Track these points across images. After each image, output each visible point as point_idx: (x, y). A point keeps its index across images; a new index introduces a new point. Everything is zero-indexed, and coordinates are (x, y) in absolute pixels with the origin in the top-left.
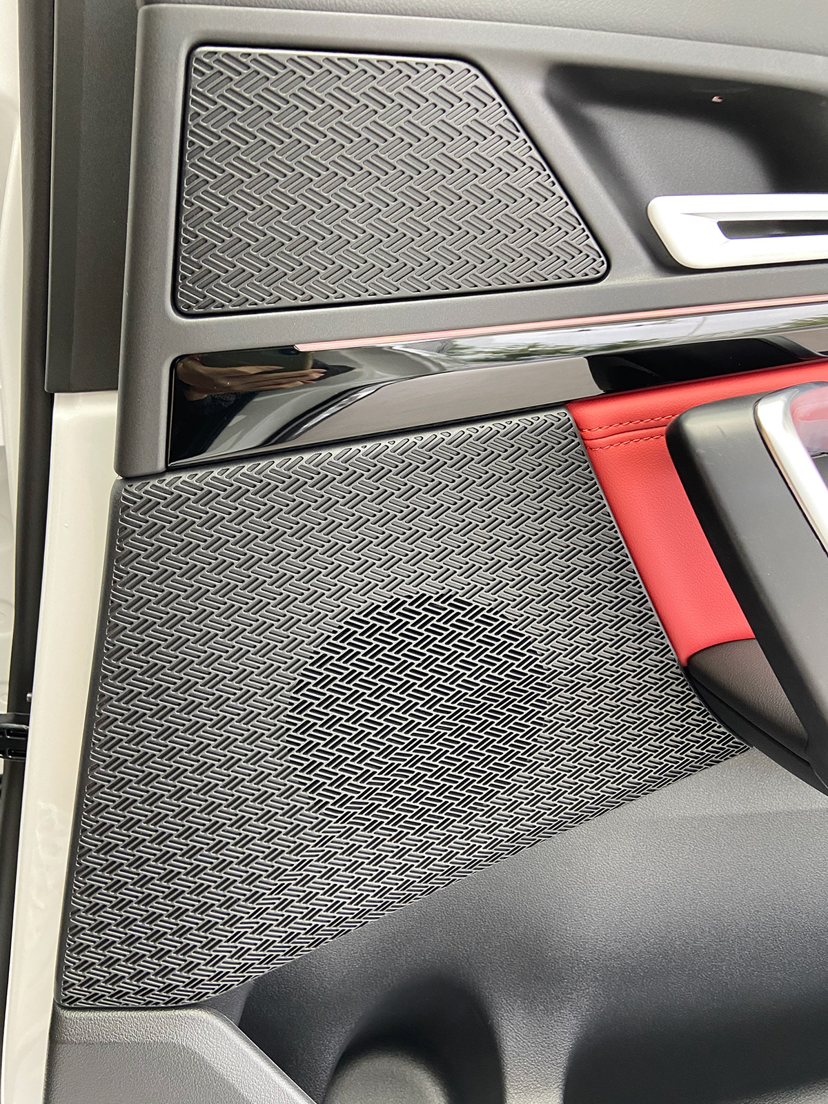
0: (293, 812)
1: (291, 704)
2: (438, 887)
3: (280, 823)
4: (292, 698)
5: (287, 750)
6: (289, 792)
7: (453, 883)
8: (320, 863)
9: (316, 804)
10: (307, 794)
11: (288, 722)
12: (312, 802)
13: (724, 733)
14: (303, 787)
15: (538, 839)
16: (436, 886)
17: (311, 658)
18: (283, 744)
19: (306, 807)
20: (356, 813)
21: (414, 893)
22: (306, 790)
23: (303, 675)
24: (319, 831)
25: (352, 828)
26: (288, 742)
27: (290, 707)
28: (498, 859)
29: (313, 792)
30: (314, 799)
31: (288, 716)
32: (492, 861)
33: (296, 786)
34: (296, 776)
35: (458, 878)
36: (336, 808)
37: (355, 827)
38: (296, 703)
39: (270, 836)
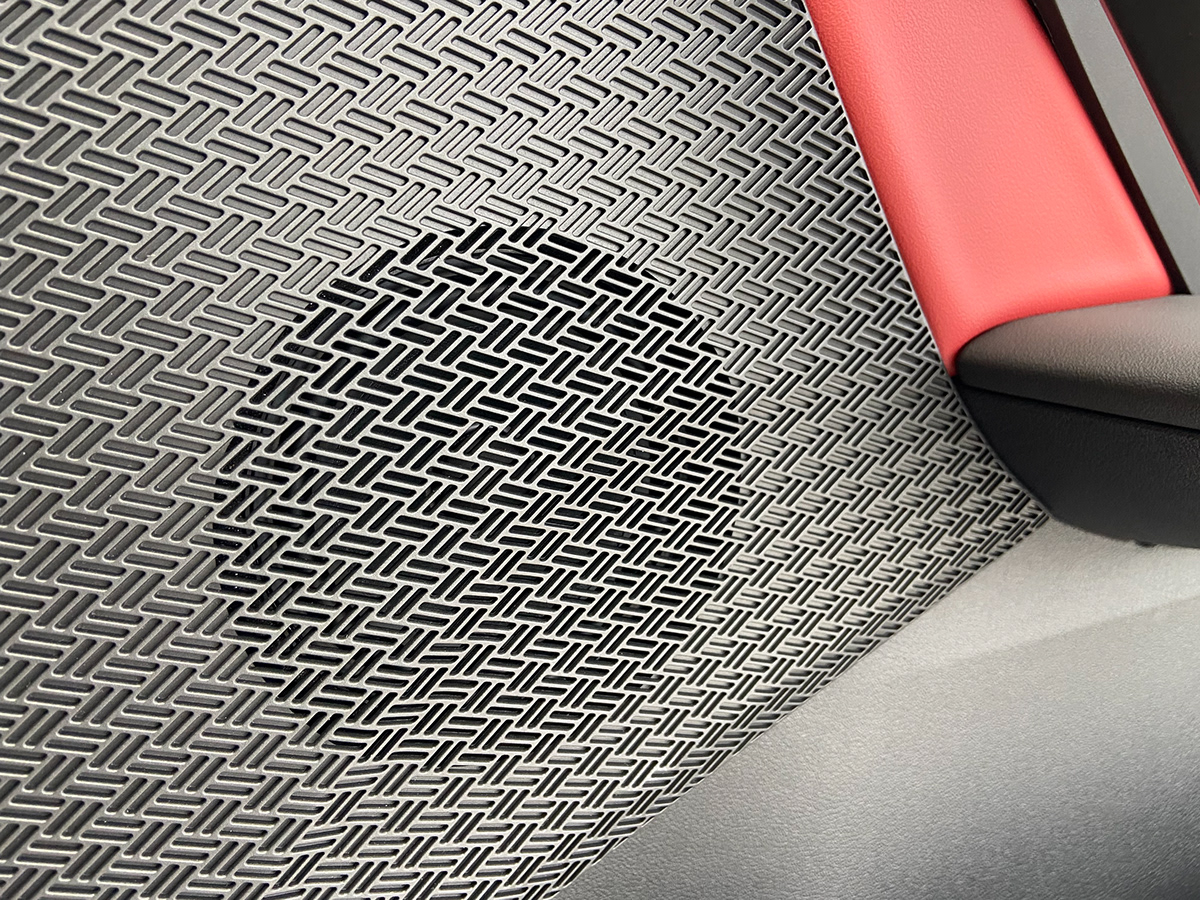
0: (260, 750)
1: (219, 498)
2: (587, 862)
3: (231, 780)
4: (220, 483)
5: (224, 607)
6: (244, 707)
7: (613, 848)
8: (340, 859)
9: (312, 724)
10: (289, 703)
11: (218, 543)
12: (303, 722)
13: (1015, 491)
14: (277, 690)
15: (751, 731)
16: (582, 860)
17: (253, 383)
18: (213, 596)
19: (290, 734)
20: (403, 731)
21: (542, 884)
22: (283, 696)
23: (239, 426)
24: (327, 784)
25: (400, 766)
26: (226, 589)
27: (219, 506)
28: (688, 784)
29: (301, 698)
30: (306, 713)
31: (217, 527)
32: (677, 790)
33: (260, 689)
34: (258, 666)
35: (621, 836)
36: (358, 725)
37: (407, 763)
38: (232, 494)
39: (215, 815)
